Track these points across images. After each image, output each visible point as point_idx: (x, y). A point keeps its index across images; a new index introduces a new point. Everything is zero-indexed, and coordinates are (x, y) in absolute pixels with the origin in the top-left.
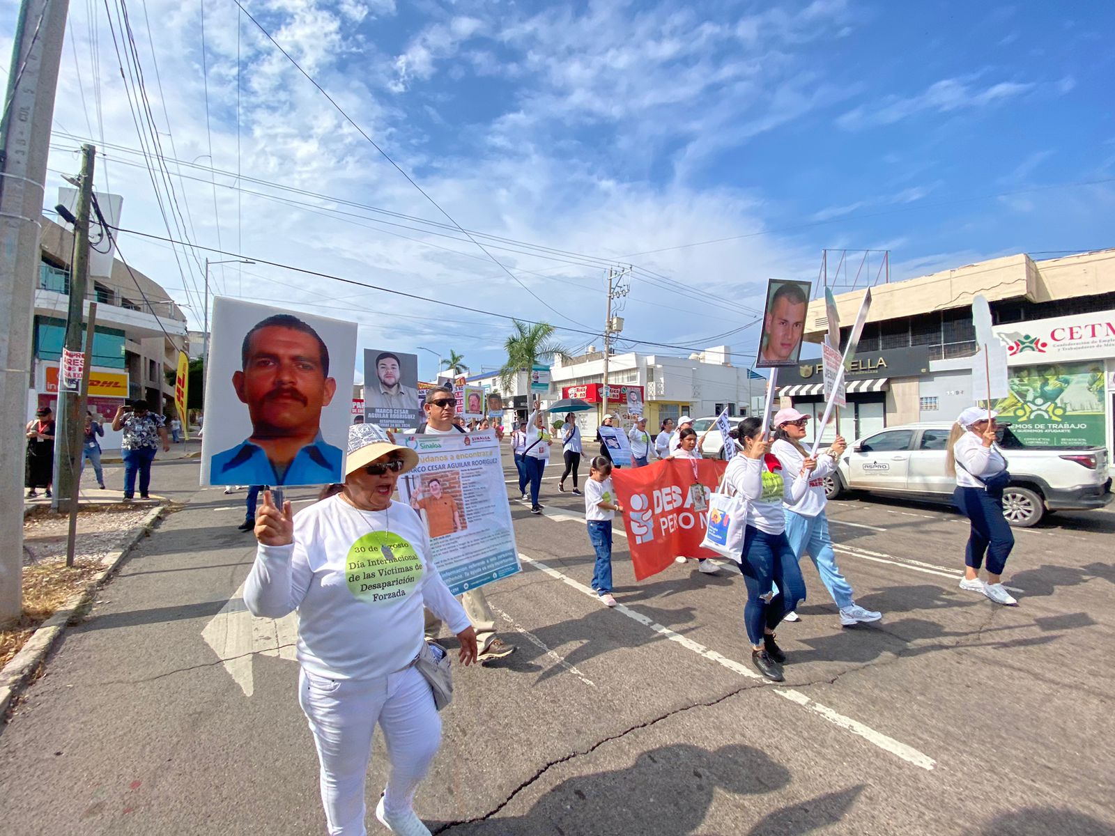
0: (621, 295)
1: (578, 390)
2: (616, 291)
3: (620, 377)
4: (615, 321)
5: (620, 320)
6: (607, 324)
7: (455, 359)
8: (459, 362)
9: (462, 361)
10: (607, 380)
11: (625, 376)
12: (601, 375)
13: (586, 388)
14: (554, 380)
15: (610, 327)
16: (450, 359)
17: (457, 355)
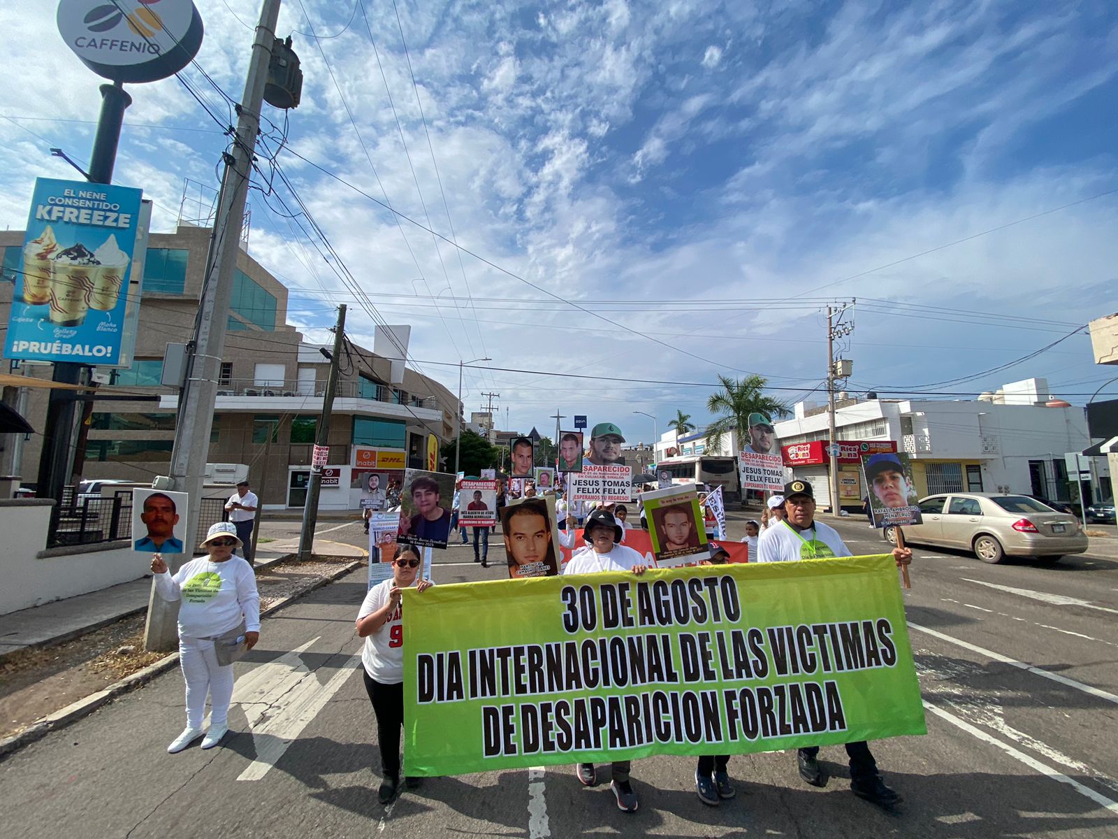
0: (844, 335)
1: (799, 449)
2: (837, 330)
3: (862, 430)
4: (840, 365)
5: (847, 363)
6: (829, 369)
7: (682, 418)
8: (686, 422)
9: (689, 421)
10: (834, 436)
11: (870, 429)
12: (826, 431)
13: (809, 446)
14: (779, 437)
15: (834, 372)
16: (677, 419)
17: (684, 414)
